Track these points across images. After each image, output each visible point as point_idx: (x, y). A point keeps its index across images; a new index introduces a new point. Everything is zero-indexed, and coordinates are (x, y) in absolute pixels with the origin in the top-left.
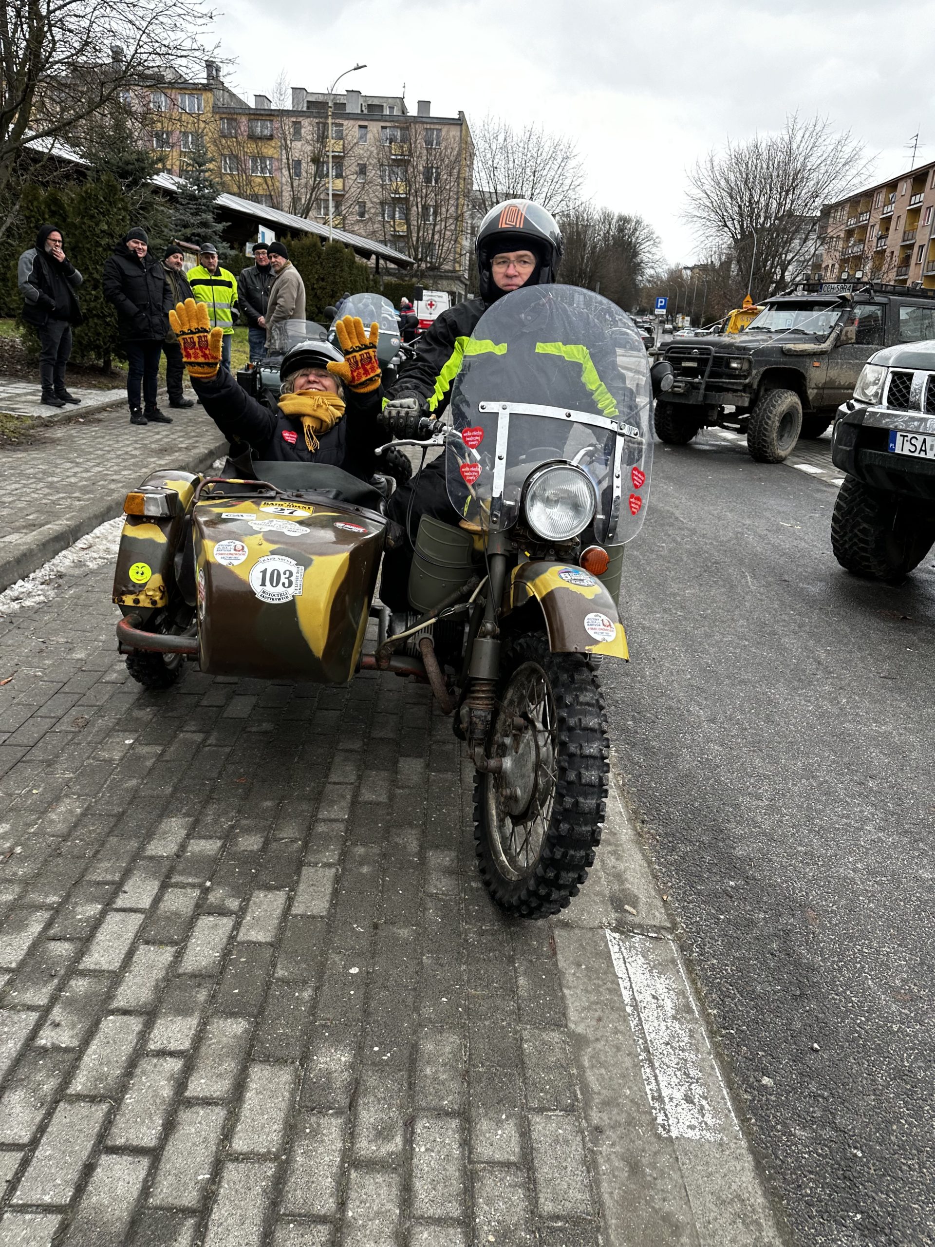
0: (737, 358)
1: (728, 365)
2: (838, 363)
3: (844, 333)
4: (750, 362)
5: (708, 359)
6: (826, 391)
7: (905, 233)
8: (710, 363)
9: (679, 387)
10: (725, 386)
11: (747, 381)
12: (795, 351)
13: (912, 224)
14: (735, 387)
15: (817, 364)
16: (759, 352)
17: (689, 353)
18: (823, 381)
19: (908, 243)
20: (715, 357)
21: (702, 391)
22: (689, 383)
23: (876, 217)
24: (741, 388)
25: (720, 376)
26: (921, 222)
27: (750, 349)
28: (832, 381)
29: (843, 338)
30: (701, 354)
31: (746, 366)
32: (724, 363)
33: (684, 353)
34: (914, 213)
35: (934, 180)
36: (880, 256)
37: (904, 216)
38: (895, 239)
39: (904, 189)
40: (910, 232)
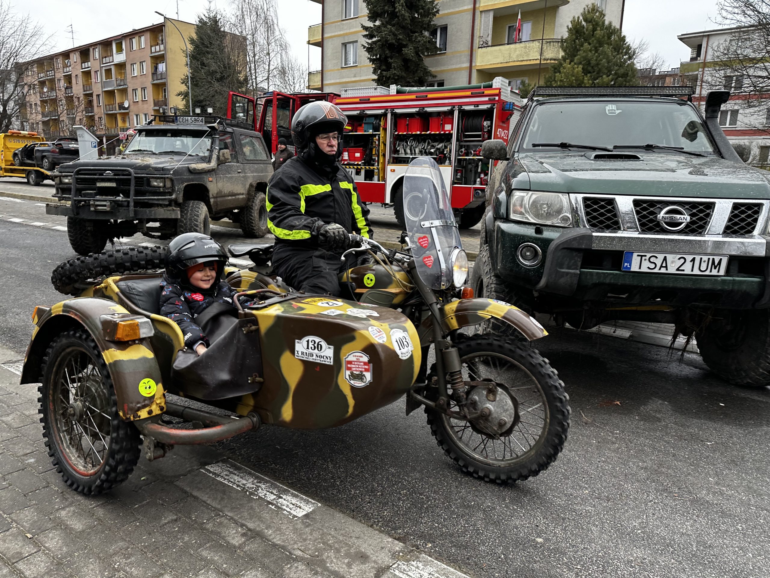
0: (158, 178)
1: (149, 184)
2: (221, 177)
3: (221, 154)
4: (172, 180)
5: (130, 179)
6: (219, 199)
7: (84, 86)
8: (133, 182)
9: (105, 206)
10: (151, 202)
11: (174, 196)
12: (198, 170)
13: (87, 81)
14: (161, 202)
15: (211, 179)
16: (177, 172)
17: (102, 175)
18: (216, 192)
19: (88, 92)
20: (136, 177)
21: (132, 208)
22: (113, 201)
23: (60, 75)
24: (167, 203)
25: (143, 194)
26: (93, 80)
27: (169, 170)
28: (220, 192)
29: (222, 158)
30: (115, 175)
31: (168, 184)
32: (145, 182)
33: (95, 175)
34: (87, 74)
35: (96, 53)
36: (70, 99)
37: (80, 75)
38: (78, 89)
39: (75, 58)
40: (87, 86)
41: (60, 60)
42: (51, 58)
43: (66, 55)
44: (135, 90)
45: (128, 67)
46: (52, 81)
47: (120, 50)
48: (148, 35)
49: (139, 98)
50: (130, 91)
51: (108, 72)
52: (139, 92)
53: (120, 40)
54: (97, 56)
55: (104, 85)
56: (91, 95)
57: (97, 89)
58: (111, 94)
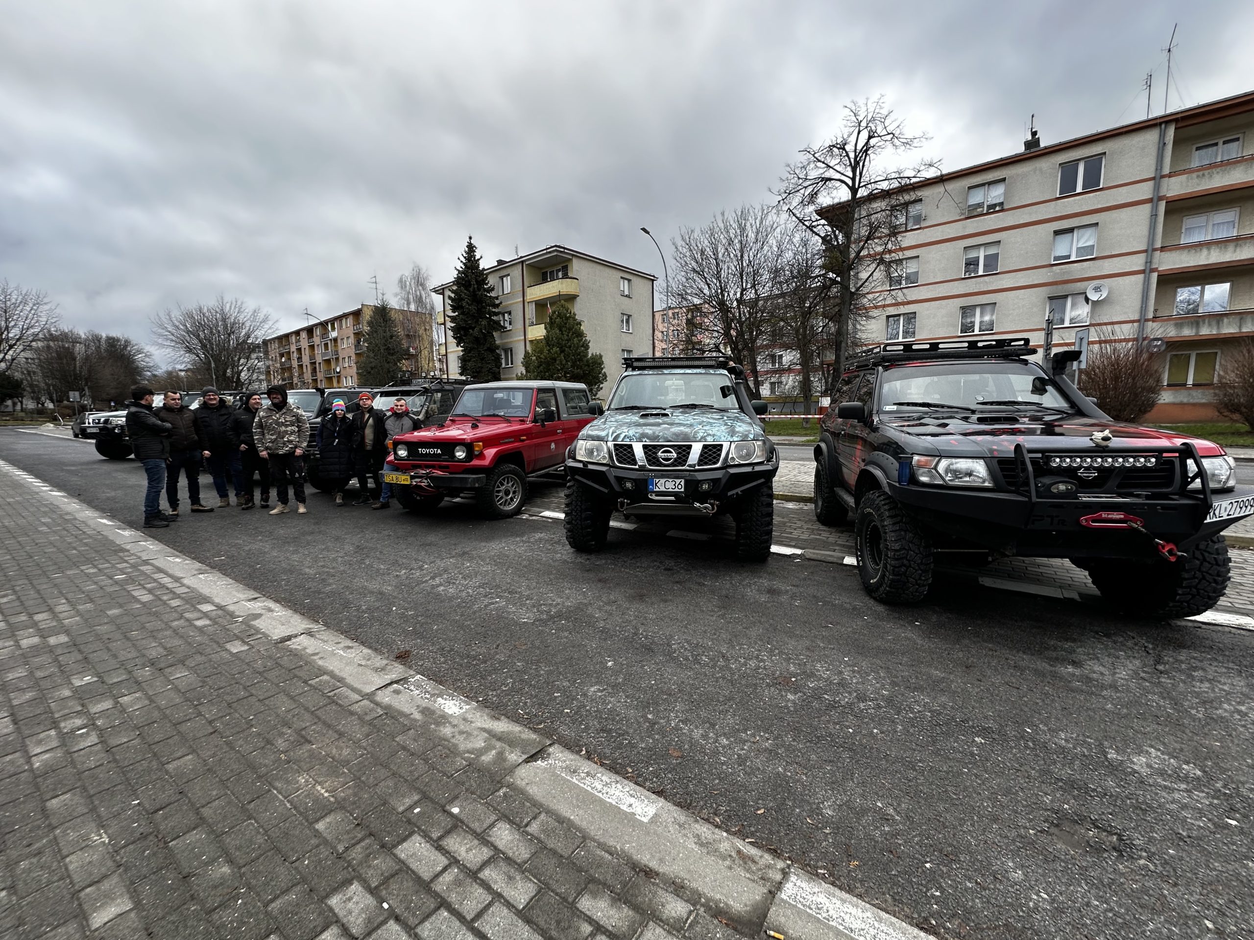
7: (310, 356)
13: (312, 352)
19: (313, 361)
23: (293, 348)
26: (316, 352)
34: (312, 347)
35: (318, 332)
36: (301, 366)
37: (307, 348)
38: (306, 360)
39: (304, 335)
40: (312, 357)
41: (294, 337)
42: (287, 336)
43: (297, 333)
44: (344, 358)
45: (339, 341)
46: (289, 353)
47: (333, 329)
48: (351, 317)
49: (346, 365)
50: (340, 359)
51: (326, 345)
52: (347, 360)
53: (332, 321)
54: (318, 333)
55: (323, 355)
56: (315, 363)
57: (319, 359)
58: (328, 362)
